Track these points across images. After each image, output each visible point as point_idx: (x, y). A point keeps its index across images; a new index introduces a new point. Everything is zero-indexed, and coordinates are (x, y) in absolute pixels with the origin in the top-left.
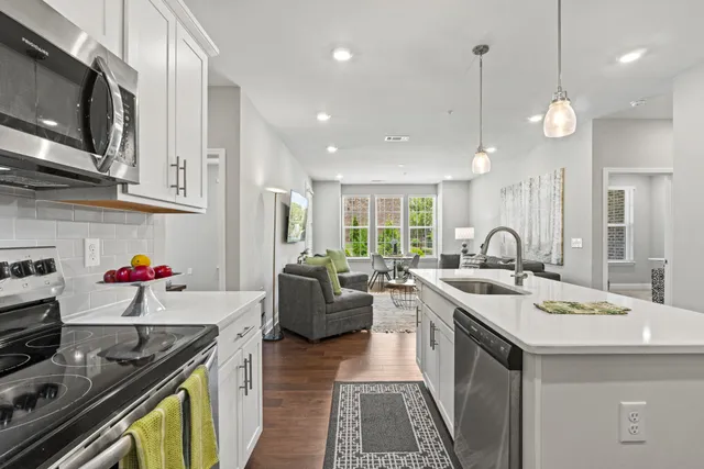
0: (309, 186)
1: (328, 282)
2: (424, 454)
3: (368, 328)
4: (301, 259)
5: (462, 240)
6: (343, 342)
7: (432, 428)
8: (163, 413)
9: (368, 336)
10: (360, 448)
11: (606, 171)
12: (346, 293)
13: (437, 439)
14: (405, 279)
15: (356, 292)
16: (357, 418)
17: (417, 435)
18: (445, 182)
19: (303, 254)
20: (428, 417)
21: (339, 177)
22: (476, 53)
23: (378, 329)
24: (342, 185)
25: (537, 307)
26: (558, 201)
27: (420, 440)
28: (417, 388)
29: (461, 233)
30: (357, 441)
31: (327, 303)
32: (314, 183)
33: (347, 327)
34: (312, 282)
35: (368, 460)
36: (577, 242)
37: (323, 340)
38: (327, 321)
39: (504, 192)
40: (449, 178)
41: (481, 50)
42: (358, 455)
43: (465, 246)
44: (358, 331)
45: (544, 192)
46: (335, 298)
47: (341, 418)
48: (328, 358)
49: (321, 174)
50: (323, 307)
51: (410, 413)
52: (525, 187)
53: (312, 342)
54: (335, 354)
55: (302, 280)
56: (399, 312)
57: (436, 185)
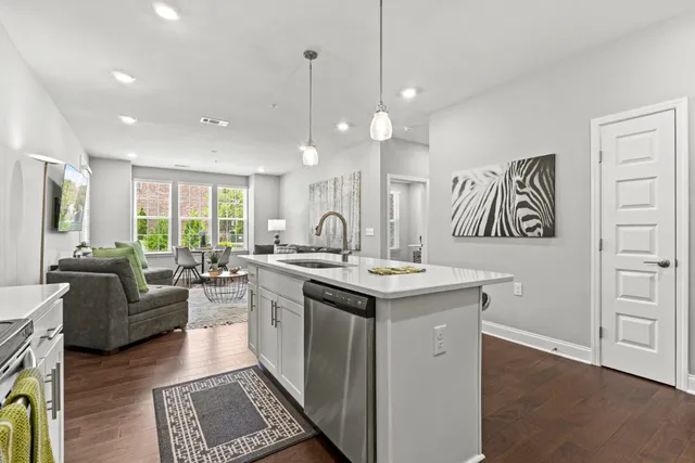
0: (85, 162)
1: (131, 276)
2: (274, 428)
3: (182, 327)
4: (77, 254)
5: (274, 232)
6: (153, 347)
7: (276, 403)
8: (10, 425)
9: (184, 334)
10: (204, 445)
11: (389, 176)
12: (153, 289)
13: (283, 411)
14: (220, 272)
15: (165, 288)
16: (193, 418)
17: (262, 414)
18: (257, 175)
19: (79, 247)
20: (270, 395)
21: (132, 156)
22: (306, 57)
23: (195, 326)
24: (133, 166)
25: (371, 272)
26: (356, 198)
27: (267, 417)
28: (252, 372)
29: (274, 225)
30: (200, 439)
31: (129, 302)
32: (92, 159)
33: (157, 329)
34: (107, 278)
35: (217, 454)
36: (370, 231)
37: (123, 349)
38: (130, 323)
39: (312, 188)
40: (261, 170)
41: (311, 55)
42: (204, 452)
43: (277, 237)
44: (169, 332)
45: (346, 190)
46: (141, 296)
47: (172, 424)
48: (137, 366)
49: (101, 150)
50: (124, 307)
51: (251, 397)
52: (331, 185)
53: (108, 354)
54: (145, 360)
55: (92, 277)
56: (215, 306)
57: (247, 177)
